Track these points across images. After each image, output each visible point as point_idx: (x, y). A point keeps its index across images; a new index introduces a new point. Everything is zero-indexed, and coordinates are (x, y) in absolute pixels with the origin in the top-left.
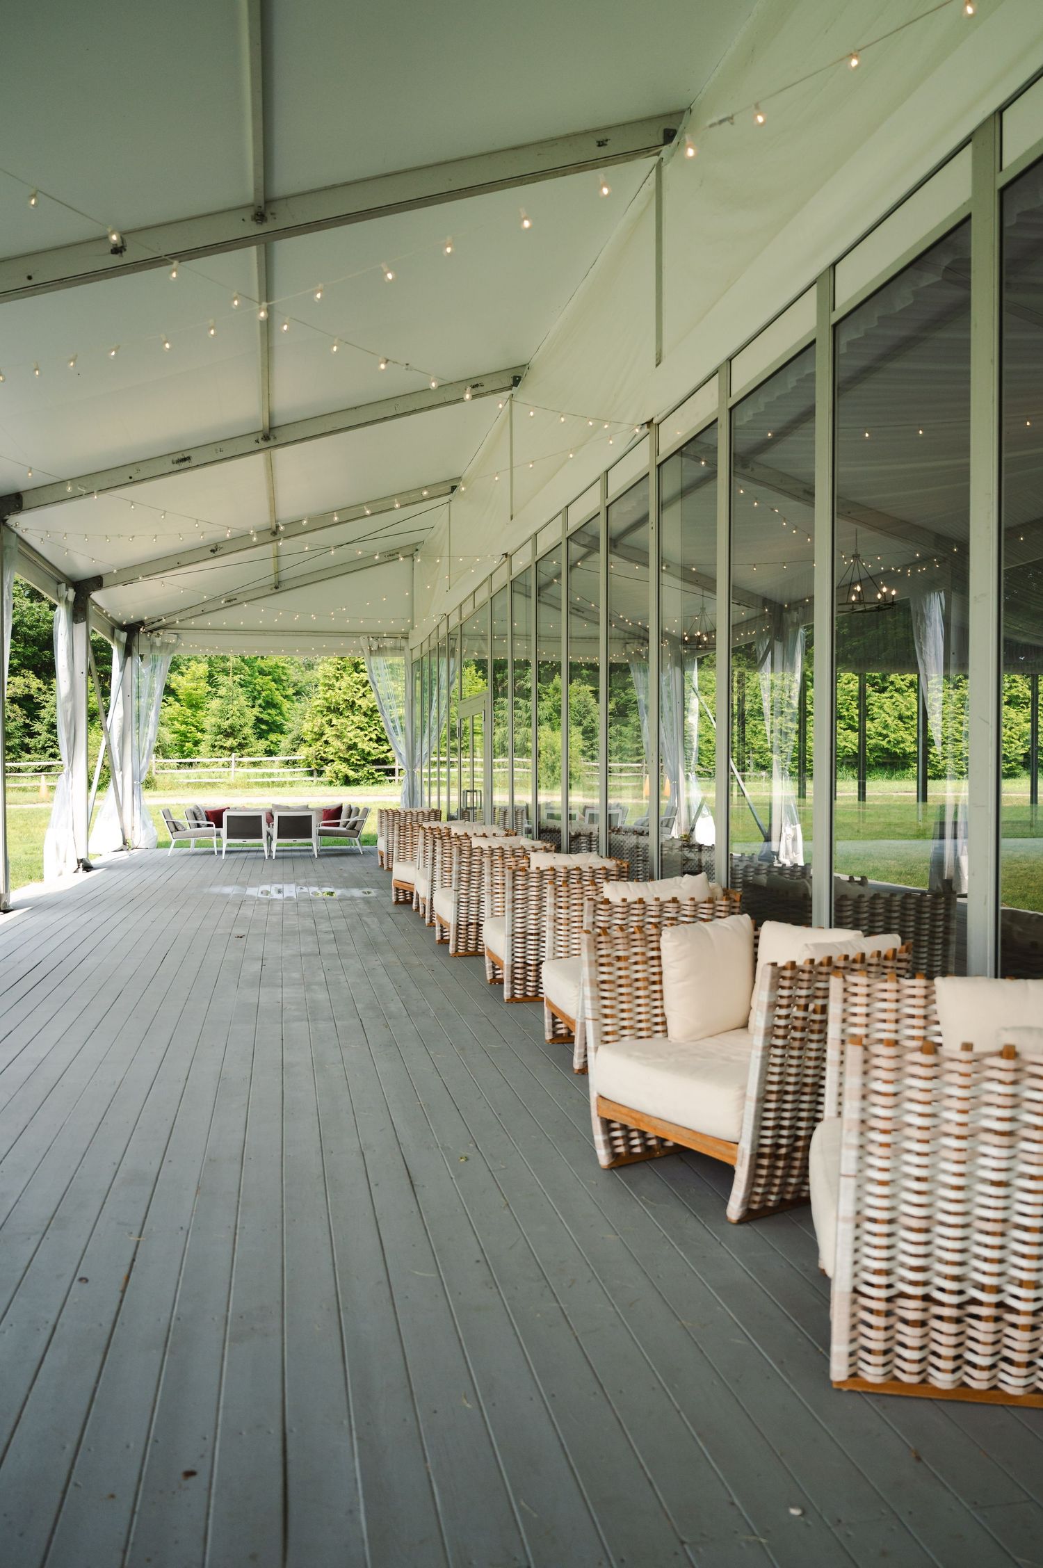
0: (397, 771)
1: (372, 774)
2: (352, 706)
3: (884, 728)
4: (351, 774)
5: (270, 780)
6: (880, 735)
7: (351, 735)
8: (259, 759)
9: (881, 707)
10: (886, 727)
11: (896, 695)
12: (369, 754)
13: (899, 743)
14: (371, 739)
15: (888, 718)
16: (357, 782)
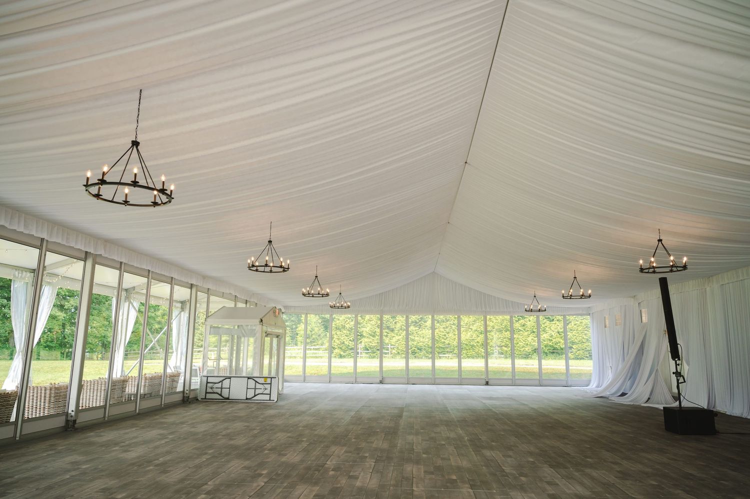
0: (360, 353)
1: (350, 354)
2: (344, 327)
3: (551, 337)
4: (342, 353)
5: (315, 355)
6: (550, 340)
7: (342, 338)
8: (319, 347)
9: (550, 328)
10: (552, 336)
11: (557, 322)
12: (349, 345)
13: (557, 343)
14: (350, 340)
15: (552, 332)
16: (344, 357)
